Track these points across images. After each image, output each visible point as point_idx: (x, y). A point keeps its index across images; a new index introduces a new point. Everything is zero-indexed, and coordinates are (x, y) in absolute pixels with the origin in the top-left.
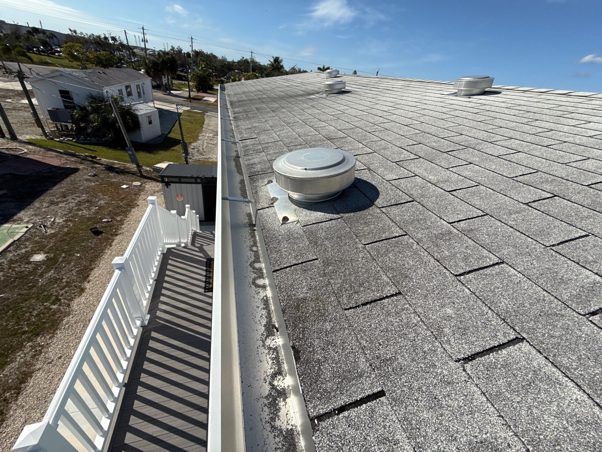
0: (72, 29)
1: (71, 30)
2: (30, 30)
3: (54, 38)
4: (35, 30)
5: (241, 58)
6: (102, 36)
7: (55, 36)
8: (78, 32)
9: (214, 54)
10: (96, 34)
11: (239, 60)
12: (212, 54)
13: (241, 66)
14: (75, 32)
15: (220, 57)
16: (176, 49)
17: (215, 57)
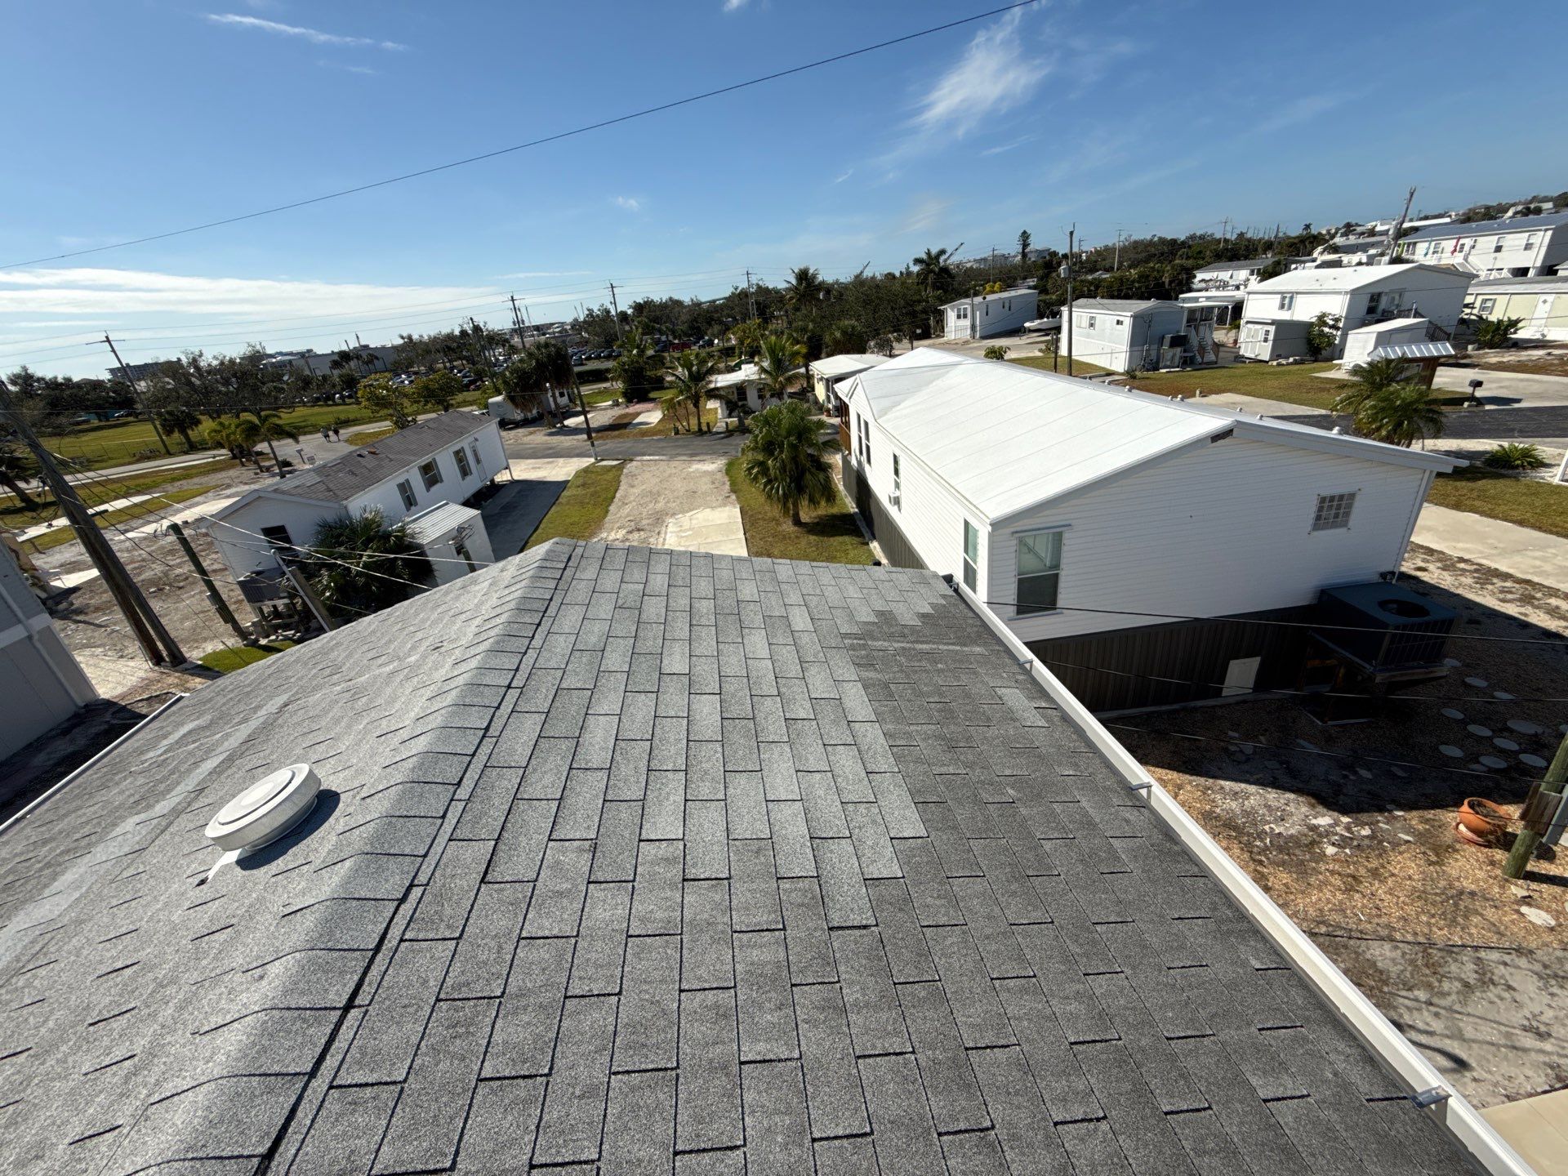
0: (405, 335)
1: (402, 338)
2: (336, 358)
3: (375, 361)
4: (344, 357)
5: (732, 290)
6: (457, 332)
7: (377, 358)
8: (415, 337)
9: (676, 297)
10: (445, 331)
11: (727, 294)
12: (671, 299)
13: (732, 309)
14: (410, 337)
15: (686, 299)
16: (596, 312)
17: (679, 303)
